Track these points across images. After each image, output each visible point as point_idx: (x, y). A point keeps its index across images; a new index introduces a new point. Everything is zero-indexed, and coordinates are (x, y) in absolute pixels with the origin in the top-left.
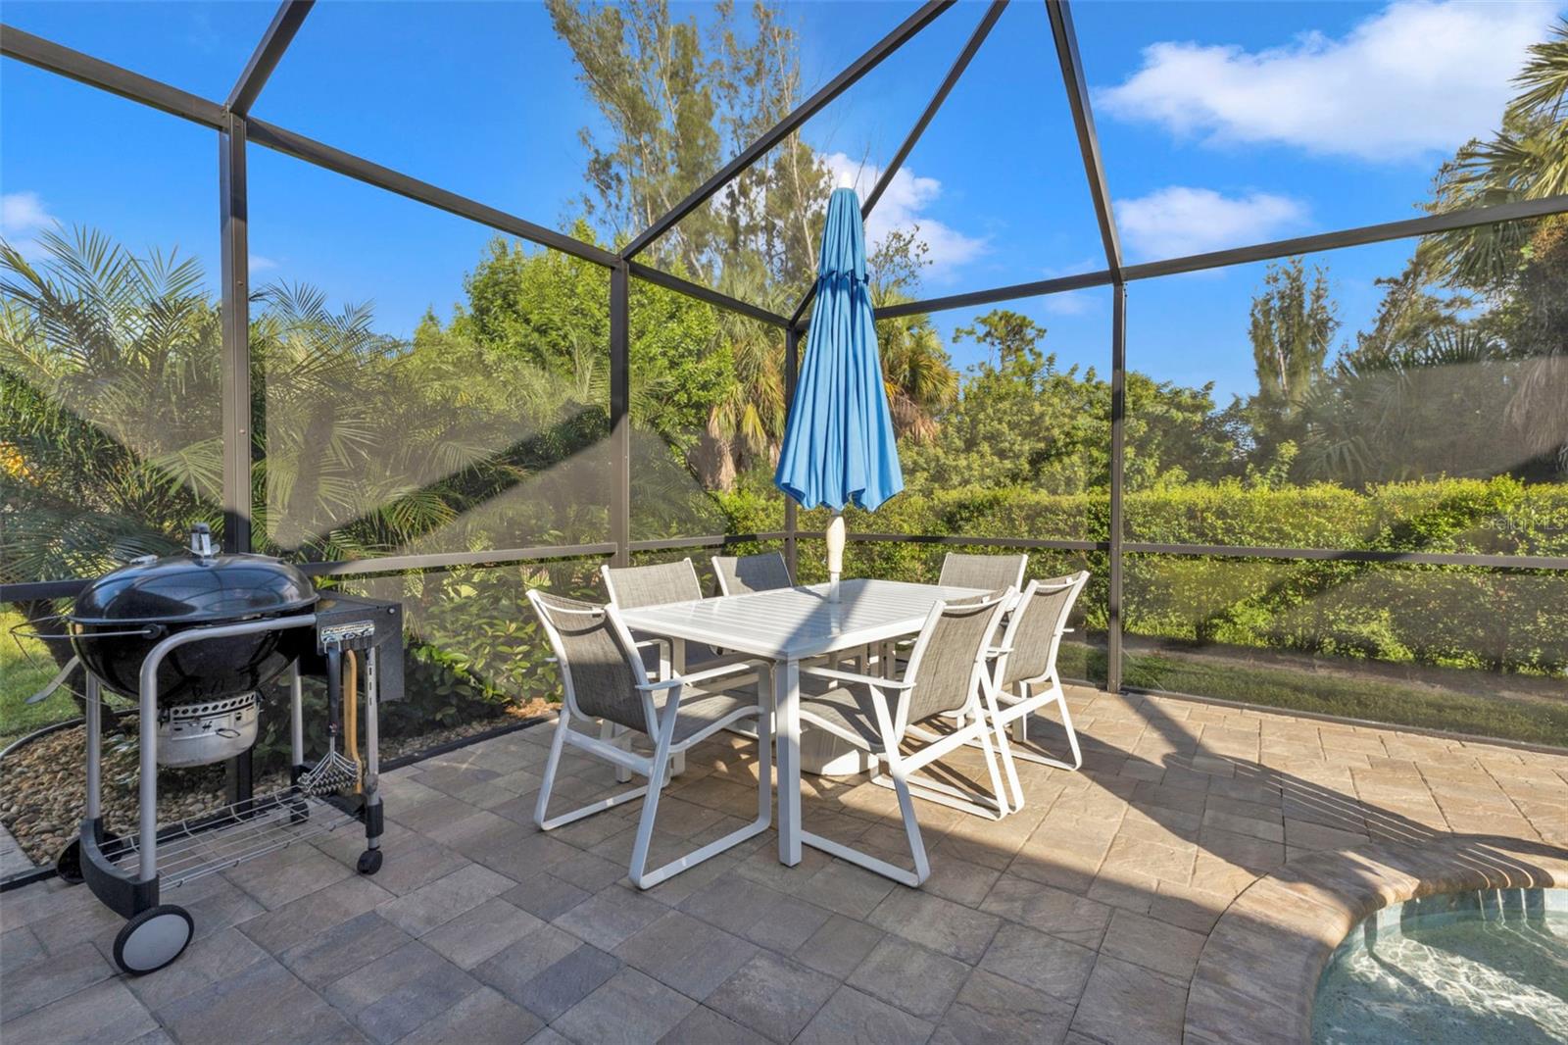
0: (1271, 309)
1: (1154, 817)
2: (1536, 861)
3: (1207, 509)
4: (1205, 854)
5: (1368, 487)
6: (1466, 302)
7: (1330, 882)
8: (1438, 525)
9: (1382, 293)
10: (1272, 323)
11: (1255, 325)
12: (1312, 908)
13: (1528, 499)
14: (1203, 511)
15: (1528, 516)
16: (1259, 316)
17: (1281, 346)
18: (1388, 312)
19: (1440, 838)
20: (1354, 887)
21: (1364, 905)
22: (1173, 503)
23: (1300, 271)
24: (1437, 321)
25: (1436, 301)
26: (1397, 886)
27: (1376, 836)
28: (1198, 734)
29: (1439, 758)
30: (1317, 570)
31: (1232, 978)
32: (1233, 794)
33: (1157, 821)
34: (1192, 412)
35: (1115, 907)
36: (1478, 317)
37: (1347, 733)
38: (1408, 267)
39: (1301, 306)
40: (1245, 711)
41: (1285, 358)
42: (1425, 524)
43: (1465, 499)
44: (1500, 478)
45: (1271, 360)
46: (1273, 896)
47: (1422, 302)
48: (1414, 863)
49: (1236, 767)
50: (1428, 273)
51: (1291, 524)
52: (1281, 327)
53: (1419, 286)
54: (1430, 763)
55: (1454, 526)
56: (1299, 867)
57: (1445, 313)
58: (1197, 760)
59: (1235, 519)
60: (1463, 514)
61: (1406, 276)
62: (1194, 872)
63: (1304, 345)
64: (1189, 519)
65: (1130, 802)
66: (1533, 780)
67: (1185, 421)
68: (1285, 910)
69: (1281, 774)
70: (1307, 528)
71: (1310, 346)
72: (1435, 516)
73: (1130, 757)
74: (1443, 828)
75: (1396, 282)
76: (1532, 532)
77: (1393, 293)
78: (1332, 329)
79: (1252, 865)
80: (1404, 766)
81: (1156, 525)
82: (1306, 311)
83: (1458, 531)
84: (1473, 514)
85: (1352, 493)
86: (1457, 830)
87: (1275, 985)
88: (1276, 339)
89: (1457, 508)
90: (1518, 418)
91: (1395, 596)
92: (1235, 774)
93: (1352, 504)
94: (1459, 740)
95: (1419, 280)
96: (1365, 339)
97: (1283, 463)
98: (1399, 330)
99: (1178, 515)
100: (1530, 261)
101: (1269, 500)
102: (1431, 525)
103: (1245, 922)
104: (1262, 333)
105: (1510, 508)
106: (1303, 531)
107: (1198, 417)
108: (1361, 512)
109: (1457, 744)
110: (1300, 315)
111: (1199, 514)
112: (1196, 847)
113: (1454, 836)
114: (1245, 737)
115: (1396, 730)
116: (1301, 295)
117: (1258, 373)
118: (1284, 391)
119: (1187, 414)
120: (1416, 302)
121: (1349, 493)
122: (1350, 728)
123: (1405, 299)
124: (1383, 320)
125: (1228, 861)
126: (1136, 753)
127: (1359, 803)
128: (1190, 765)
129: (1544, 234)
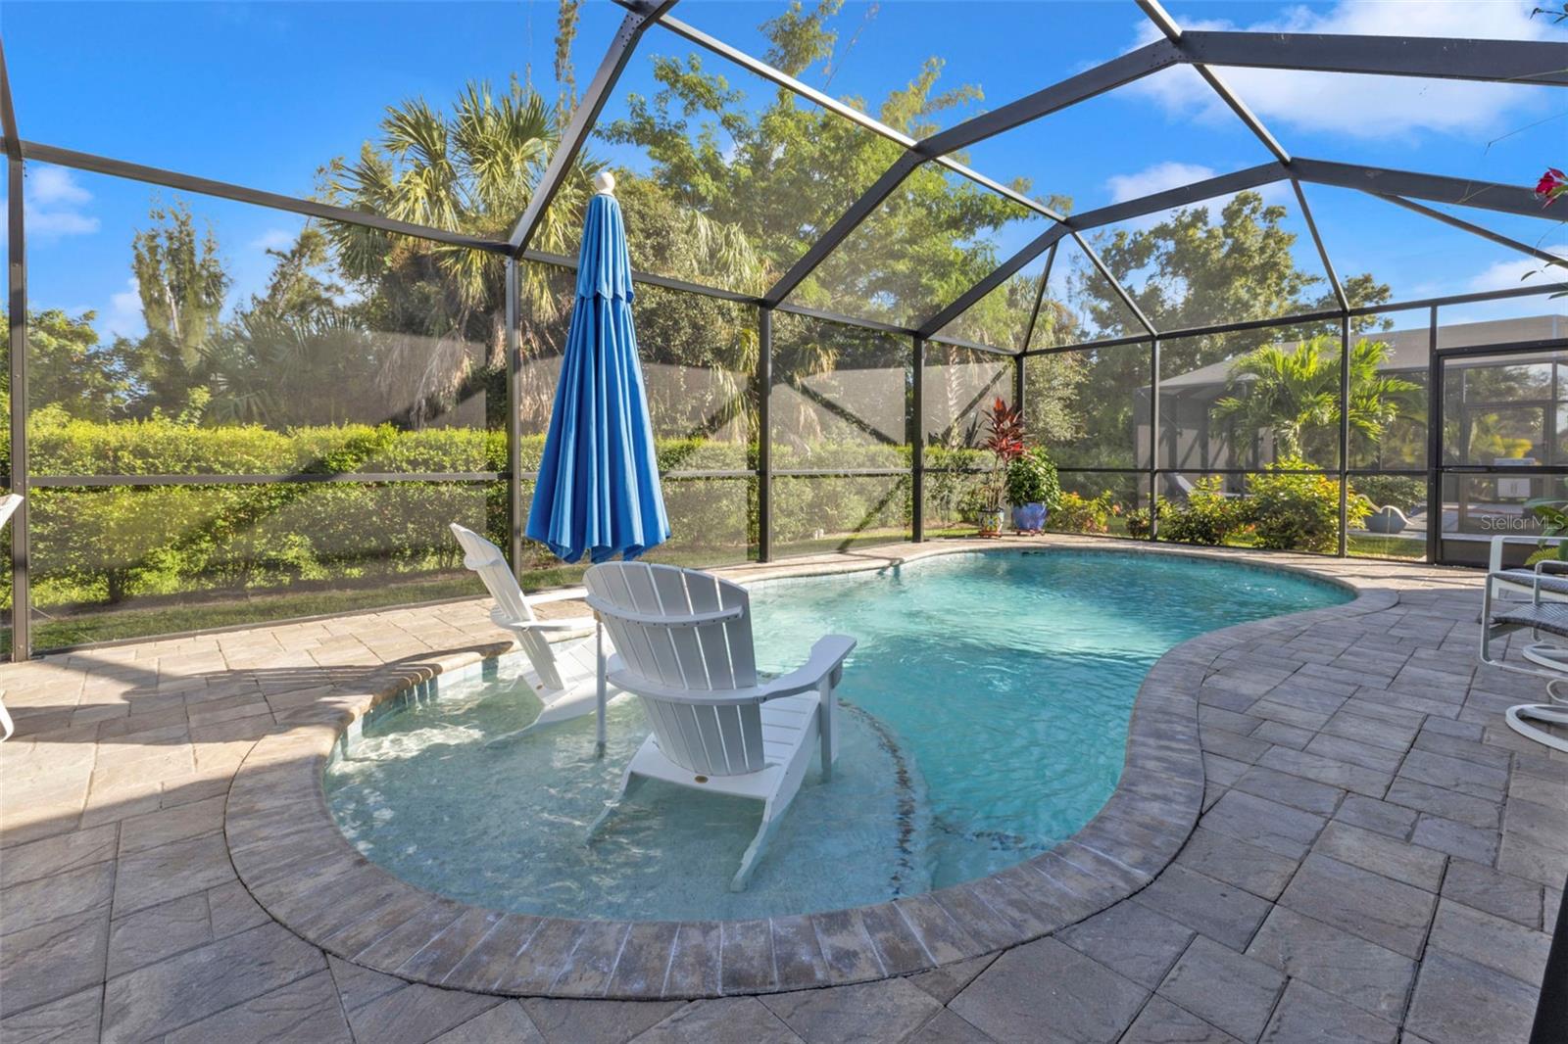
0: (157, 246)
1: (133, 742)
2: (432, 661)
3: (122, 448)
4: (200, 747)
5: (290, 428)
6: (340, 290)
7: (315, 720)
8: (345, 461)
9: (273, 264)
10: (159, 262)
11: (139, 259)
12: (307, 739)
13: (401, 442)
14: (116, 450)
15: (402, 452)
16: (144, 252)
17: (172, 289)
18: (279, 282)
19: (378, 669)
20: (332, 716)
21: (341, 721)
22: (74, 440)
23: (189, 217)
24: (318, 300)
25: (318, 283)
26: (359, 704)
27: (338, 683)
28: (154, 667)
29: (365, 626)
30: (248, 505)
31: (260, 806)
32: (213, 698)
33: (138, 743)
34: (71, 340)
35: (120, 821)
36: (348, 304)
37: (297, 630)
38: (294, 246)
39: (192, 253)
40: (198, 637)
41: (177, 303)
42: (337, 460)
43: (363, 441)
44: (384, 425)
45: (160, 302)
46: (274, 746)
47: (306, 280)
48: (366, 688)
49: (206, 679)
50: (311, 257)
51: (220, 462)
52: (171, 270)
53: (304, 266)
54: (361, 630)
55: (356, 461)
56: (288, 721)
57: (325, 295)
58: (162, 687)
59: (158, 458)
60: (362, 452)
61: (293, 253)
62: (196, 761)
63: (196, 294)
64: (98, 459)
65: (97, 741)
66: (421, 623)
67: (61, 349)
68: (286, 749)
69: (251, 671)
70: (237, 466)
71: (204, 297)
72: (343, 454)
73: (75, 709)
74: (379, 663)
75: (285, 257)
76: (404, 465)
77: (283, 266)
78: (226, 286)
79: (249, 735)
80: (344, 637)
81: (49, 467)
82: (198, 260)
83: (359, 465)
84: (369, 452)
85: (277, 434)
86: (388, 661)
87: (296, 792)
88: (166, 283)
89: (355, 446)
90: (384, 388)
91: (314, 523)
92: (208, 684)
93: (277, 444)
94: (375, 613)
95: (304, 260)
96: (259, 302)
97: (196, 408)
98: (288, 301)
99: (81, 454)
100: (390, 269)
101: (197, 439)
102: (340, 461)
103: (256, 772)
104: (147, 271)
105: (391, 447)
106: (233, 469)
107: (79, 347)
108: (286, 451)
109: (373, 616)
110: (192, 262)
111: (110, 453)
112: (190, 745)
113: (387, 665)
114: (206, 656)
115: (331, 617)
116: (191, 241)
117: (144, 313)
118: (176, 338)
119: (64, 342)
120: (302, 279)
121: (274, 434)
122: (298, 626)
123: (292, 275)
124: (275, 288)
125: (226, 742)
126: (84, 703)
127: (320, 668)
128: (156, 692)
129: (398, 251)
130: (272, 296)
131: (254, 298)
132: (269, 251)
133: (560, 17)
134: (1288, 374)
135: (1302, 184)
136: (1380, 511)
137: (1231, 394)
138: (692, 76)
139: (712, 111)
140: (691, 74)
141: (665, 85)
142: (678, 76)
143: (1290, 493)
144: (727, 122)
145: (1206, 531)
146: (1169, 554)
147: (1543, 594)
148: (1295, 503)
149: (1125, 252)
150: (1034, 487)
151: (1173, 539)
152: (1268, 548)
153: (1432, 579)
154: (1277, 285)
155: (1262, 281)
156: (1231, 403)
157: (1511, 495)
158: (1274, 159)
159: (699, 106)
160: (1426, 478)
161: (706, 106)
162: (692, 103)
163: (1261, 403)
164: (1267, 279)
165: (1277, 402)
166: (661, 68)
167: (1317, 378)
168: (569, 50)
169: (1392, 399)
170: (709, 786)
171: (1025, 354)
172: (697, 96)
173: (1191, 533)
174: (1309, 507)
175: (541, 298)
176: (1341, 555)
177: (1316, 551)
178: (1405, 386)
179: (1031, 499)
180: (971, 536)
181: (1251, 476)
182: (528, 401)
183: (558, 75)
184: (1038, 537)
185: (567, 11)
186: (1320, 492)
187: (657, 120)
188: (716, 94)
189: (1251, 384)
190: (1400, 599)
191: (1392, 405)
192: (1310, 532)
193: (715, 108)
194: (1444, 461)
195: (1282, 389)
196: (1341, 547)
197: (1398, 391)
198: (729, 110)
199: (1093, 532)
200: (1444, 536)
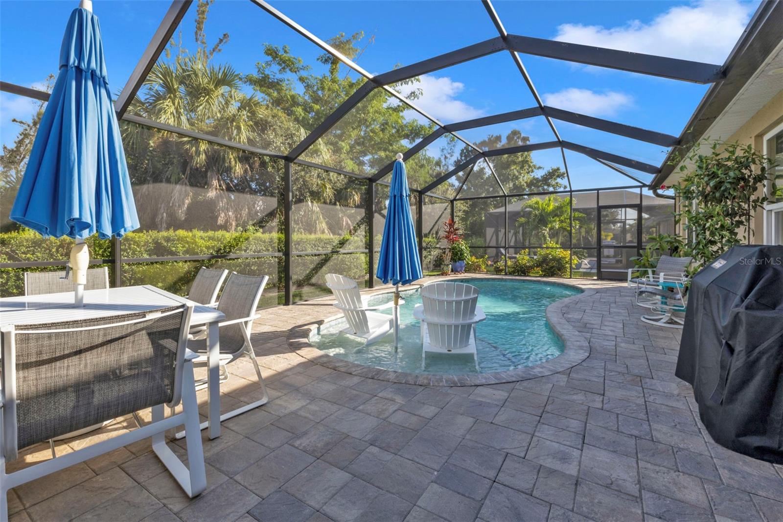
2: (306, 327)
7: (302, 346)
18: (23, 139)
20: (306, 344)
31: (337, 365)
46: (304, 353)
79: (288, 352)
86: (288, 329)
87: (341, 361)
96: (8, 150)
103: (315, 359)
129: (156, 138)
130: (18, 148)
131: (5, 148)
132: (14, 120)
133: (198, 9)
134: (544, 210)
135: (564, 149)
136: (580, 262)
137: (523, 216)
138: (286, 56)
139: (294, 73)
140: (285, 55)
141: (270, 58)
142: (277, 54)
143: (552, 255)
144: (301, 79)
145: (522, 271)
146: (515, 279)
147: (640, 285)
148: (554, 259)
149: (470, 151)
150: (461, 254)
151: (511, 274)
152: (544, 276)
153: (601, 284)
154: (528, 169)
155: (522, 168)
156: (523, 220)
157: (608, 254)
158: (557, 140)
159: (287, 70)
160: (596, 250)
161: (291, 70)
162: (284, 68)
163: (534, 220)
164: (524, 167)
165: (540, 220)
166: (269, 50)
167: (553, 211)
168: (203, 26)
169: (577, 220)
170: (453, 352)
171: (455, 199)
172: (287, 65)
173: (518, 271)
174: (559, 260)
175: (235, 166)
176: (571, 278)
177: (561, 276)
178: (581, 215)
179: (460, 259)
180: (438, 275)
181: (539, 249)
182: (223, 215)
183: (197, 40)
184: (463, 275)
185: (202, 6)
186: (561, 255)
187: (271, 77)
188: (296, 66)
189: (530, 213)
190: (597, 291)
191: (577, 222)
192: (559, 270)
193: (296, 72)
194: (603, 244)
195: (541, 215)
196: (571, 275)
197: (578, 217)
198: (303, 74)
199: (480, 272)
200: (602, 270)
